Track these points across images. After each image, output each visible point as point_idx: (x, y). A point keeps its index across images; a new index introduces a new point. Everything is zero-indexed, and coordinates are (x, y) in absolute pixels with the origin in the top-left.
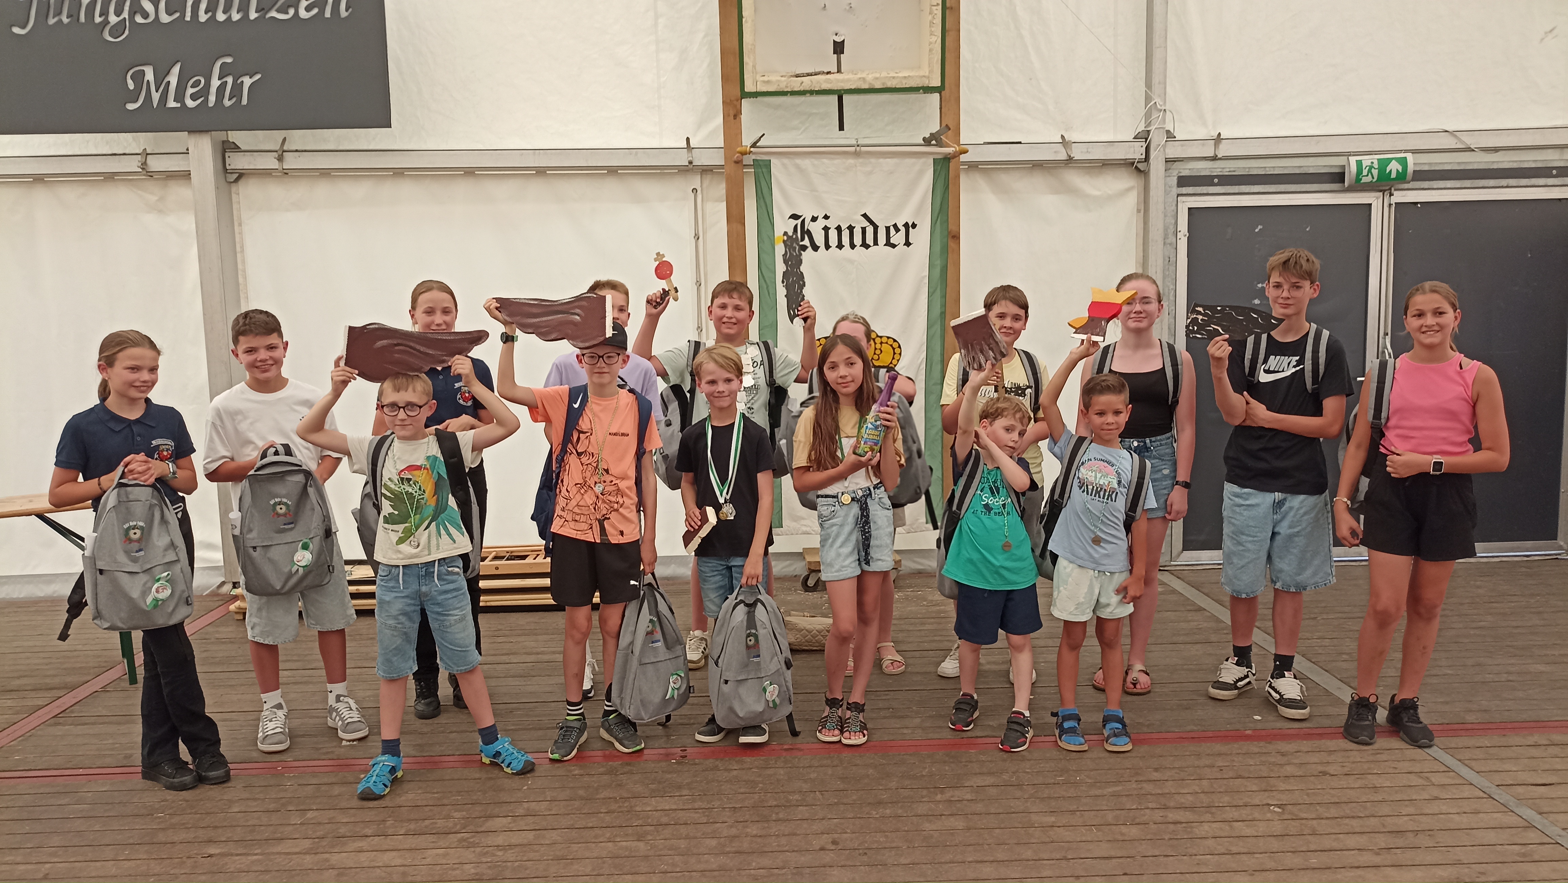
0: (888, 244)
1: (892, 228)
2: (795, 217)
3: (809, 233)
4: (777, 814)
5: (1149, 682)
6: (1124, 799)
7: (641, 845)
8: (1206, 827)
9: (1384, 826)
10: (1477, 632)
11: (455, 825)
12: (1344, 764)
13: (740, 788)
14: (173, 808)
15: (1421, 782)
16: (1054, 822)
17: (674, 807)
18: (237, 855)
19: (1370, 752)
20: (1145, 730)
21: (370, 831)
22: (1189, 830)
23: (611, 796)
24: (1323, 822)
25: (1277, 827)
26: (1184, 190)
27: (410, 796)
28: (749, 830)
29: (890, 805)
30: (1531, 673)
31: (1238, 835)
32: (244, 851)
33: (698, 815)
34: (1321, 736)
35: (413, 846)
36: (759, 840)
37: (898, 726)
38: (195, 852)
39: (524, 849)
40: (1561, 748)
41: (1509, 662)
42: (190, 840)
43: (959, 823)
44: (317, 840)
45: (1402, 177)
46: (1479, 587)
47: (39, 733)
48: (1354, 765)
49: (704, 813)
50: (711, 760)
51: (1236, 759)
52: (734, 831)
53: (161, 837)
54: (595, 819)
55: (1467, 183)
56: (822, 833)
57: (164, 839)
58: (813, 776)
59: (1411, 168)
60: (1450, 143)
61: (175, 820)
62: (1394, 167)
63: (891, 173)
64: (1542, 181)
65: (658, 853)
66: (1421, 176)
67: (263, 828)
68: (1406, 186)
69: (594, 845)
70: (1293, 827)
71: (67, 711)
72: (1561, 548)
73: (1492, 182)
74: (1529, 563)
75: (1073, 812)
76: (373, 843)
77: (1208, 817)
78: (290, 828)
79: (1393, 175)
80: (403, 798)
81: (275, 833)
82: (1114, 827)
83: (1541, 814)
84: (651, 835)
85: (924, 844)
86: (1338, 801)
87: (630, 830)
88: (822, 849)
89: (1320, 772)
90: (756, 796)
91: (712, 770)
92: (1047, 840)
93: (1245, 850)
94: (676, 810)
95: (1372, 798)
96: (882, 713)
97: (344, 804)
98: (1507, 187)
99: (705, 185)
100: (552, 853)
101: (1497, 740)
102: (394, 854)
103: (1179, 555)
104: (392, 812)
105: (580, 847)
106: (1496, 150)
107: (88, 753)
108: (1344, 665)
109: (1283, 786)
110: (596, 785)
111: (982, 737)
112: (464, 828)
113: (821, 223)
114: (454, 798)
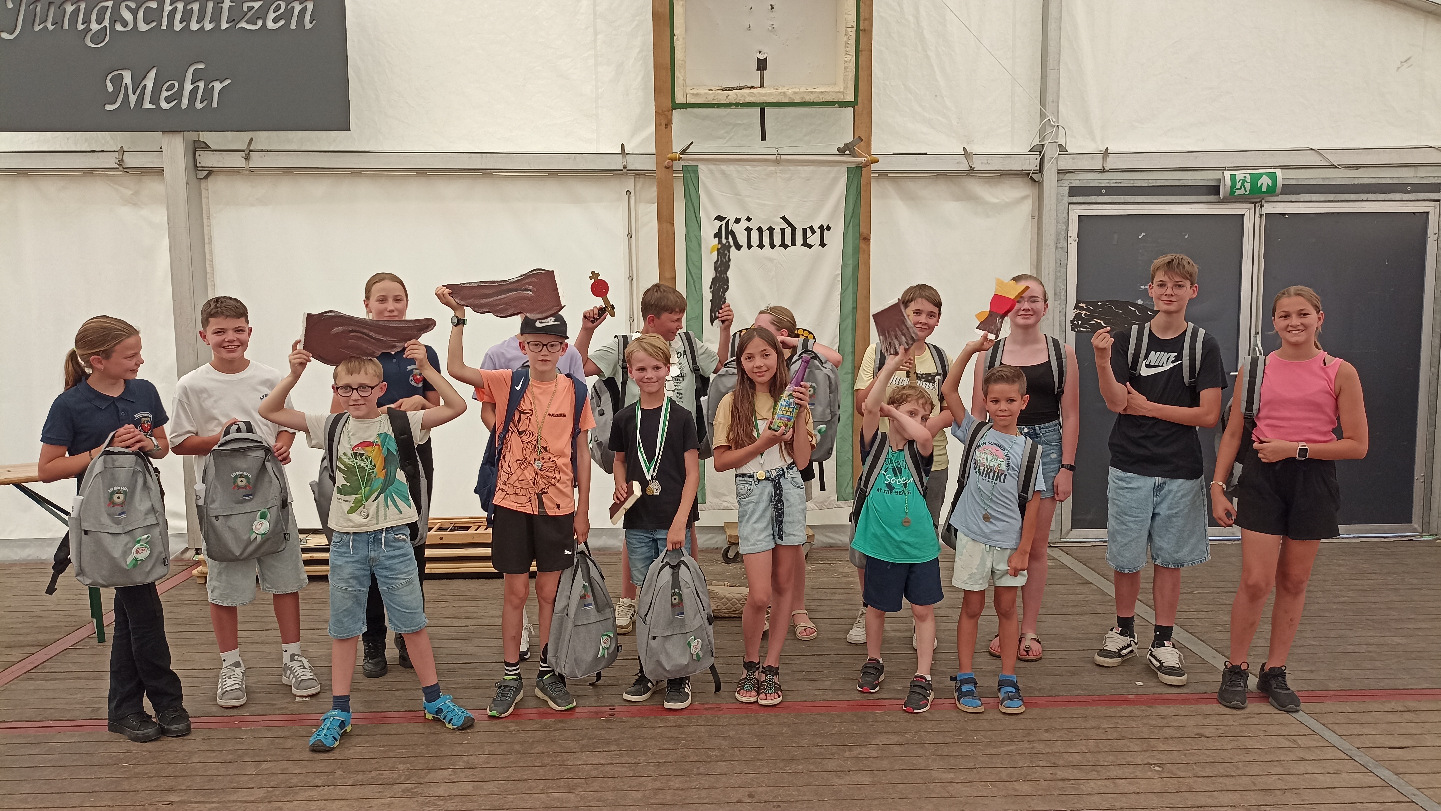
0: (805, 244)
1: (808, 229)
2: (719, 218)
3: (733, 233)
4: (698, 768)
5: (1041, 650)
6: (1018, 757)
7: (572, 796)
8: (1092, 783)
9: (1254, 784)
10: (1339, 607)
11: (400, 776)
12: (1218, 727)
13: (664, 744)
14: (137, 758)
15: (1287, 744)
16: (952, 778)
17: (602, 762)
18: (196, 803)
19: (1243, 716)
20: (1037, 694)
21: (321, 781)
22: (1077, 786)
23: (545, 751)
24: (1199, 780)
25: (1158, 785)
26: (1075, 199)
27: (358, 749)
28: (672, 783)
29: (802, 761)
30: (1388, 644)
31: (1122, 791)
32: (202, 799)
33: (625, 769)
34: (1198, 701)
35: (360, 796)
36: (680, 792)
37: (810, 688)
38: (157, 799)
39: (464, 799)
40: (1416, 714)
41: (1368, 634)
42: (153, 788)
43: (866, 779)
44: (270, 789)
45: (1271, 190)
46: (1340, 565)
47: (13, 687)
48: (1227, 728)
49: (630, 767)
50: (637, 718)
51: (1119, 721)
52: (658, 784)
53: (125, 785)
54: (529, 772)
55: (1331, 197)
56: (740, 787)
57: (128, 788)
58: (732, 733)
59: (1280, 182)
60: (1317, 160)
61: (139, 769)
62: (1265, 182)
63: (808, 180)
64: (1398, 196)
65: (588, 804)
66: (1289, 189)
67: (220, 778)
68: (1276, 199)
69: (528, 796)
70: (1172, 784)
71: (40, 667)
72: (1415, 530)
73: (1353, 196)
74: (1387, 544)
75: (971, 769)
76: (322, 792)
77: (1094, 775)
78: (246, 778)
79: (1264, 189)
80: (351, 751)
81: (232, 782)
82: (1007, 783)
83: (1397, 774)
84: (581, 787)
85: (833, 798)
86: (1213, 761)
87: (562, 783)
88: (739, 802)
89: (1196, 734)
90: (679, 752)
91: (637, 727)
92: (947, 795)
93: (1127, 806)
94: (604, 764)
95: (1244, 759)
96: (797, 676)
97: (296, 756)
98: (1367, 201)
99: (638, 188)
100: (489, 803)
101: (1357, 706)
102: (342, 803)
103: (1068, 533)
104: (341, 764)
105: (515, 798)
106: (1356, 167)
107: (58, 706)
108: (1219, 636)
109: (1162, 747)
110: (531, 740)
111: (887, 699)
112: (408, 779)
113: (744, 224)
114: (398, 751)
